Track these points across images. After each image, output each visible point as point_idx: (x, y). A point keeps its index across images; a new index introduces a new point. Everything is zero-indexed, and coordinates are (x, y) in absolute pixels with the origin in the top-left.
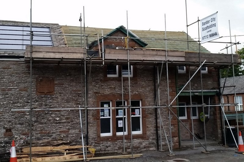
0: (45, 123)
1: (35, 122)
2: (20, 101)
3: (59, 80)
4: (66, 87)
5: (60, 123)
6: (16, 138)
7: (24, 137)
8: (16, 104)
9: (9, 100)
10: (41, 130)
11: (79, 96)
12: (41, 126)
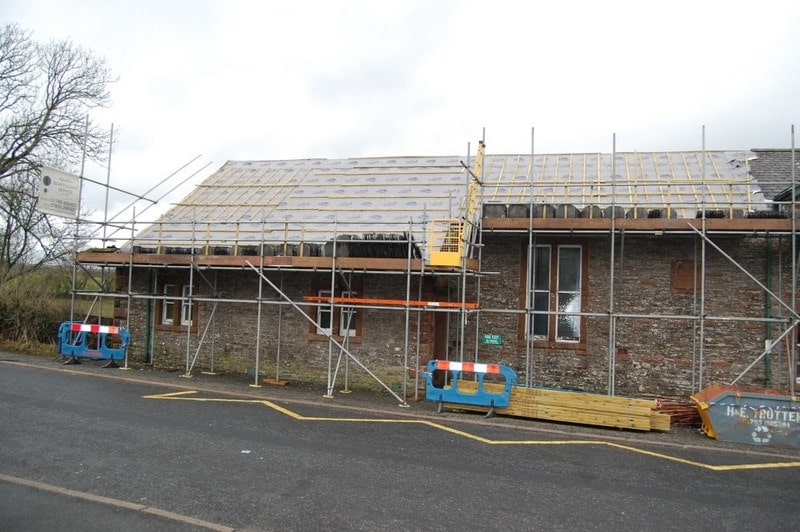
0: (686, 346)
1: (668, 341)
2: (643, 302)
3: (714, 266)
4: (727, 282)
5: (714, 347)
6: (635, 366)
7: (648, 365)
8: (635, 308)
9: (624, 299)
10: (679, 357)
11: (753, 299)
12: (678, 349)
